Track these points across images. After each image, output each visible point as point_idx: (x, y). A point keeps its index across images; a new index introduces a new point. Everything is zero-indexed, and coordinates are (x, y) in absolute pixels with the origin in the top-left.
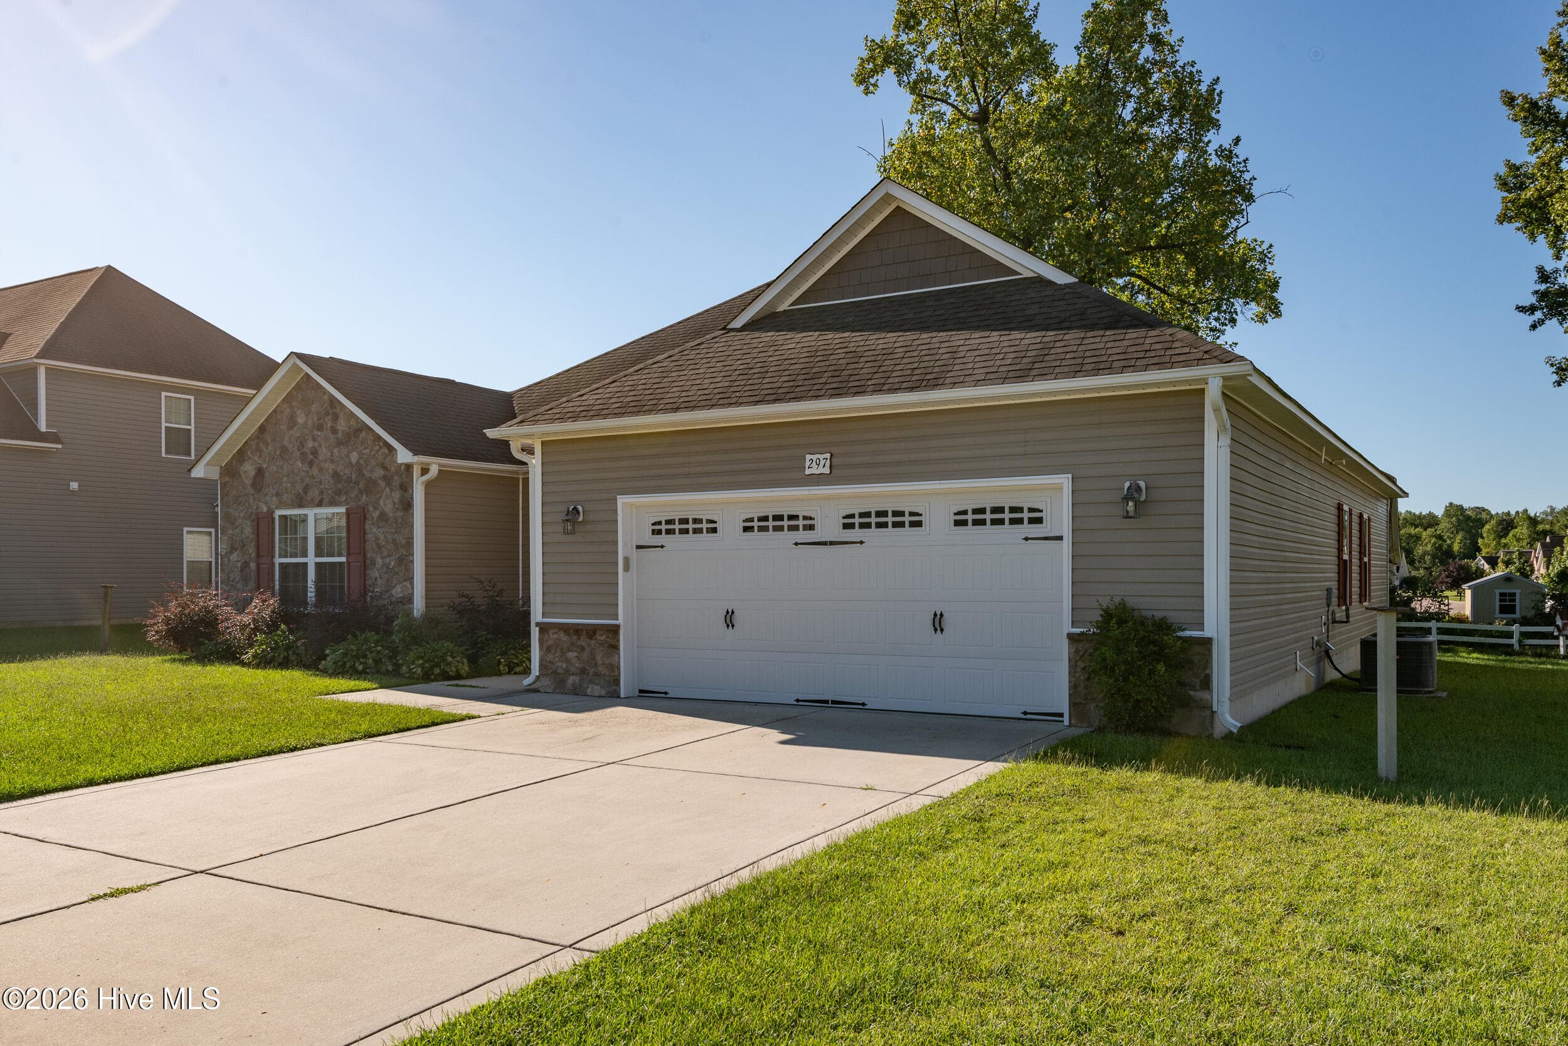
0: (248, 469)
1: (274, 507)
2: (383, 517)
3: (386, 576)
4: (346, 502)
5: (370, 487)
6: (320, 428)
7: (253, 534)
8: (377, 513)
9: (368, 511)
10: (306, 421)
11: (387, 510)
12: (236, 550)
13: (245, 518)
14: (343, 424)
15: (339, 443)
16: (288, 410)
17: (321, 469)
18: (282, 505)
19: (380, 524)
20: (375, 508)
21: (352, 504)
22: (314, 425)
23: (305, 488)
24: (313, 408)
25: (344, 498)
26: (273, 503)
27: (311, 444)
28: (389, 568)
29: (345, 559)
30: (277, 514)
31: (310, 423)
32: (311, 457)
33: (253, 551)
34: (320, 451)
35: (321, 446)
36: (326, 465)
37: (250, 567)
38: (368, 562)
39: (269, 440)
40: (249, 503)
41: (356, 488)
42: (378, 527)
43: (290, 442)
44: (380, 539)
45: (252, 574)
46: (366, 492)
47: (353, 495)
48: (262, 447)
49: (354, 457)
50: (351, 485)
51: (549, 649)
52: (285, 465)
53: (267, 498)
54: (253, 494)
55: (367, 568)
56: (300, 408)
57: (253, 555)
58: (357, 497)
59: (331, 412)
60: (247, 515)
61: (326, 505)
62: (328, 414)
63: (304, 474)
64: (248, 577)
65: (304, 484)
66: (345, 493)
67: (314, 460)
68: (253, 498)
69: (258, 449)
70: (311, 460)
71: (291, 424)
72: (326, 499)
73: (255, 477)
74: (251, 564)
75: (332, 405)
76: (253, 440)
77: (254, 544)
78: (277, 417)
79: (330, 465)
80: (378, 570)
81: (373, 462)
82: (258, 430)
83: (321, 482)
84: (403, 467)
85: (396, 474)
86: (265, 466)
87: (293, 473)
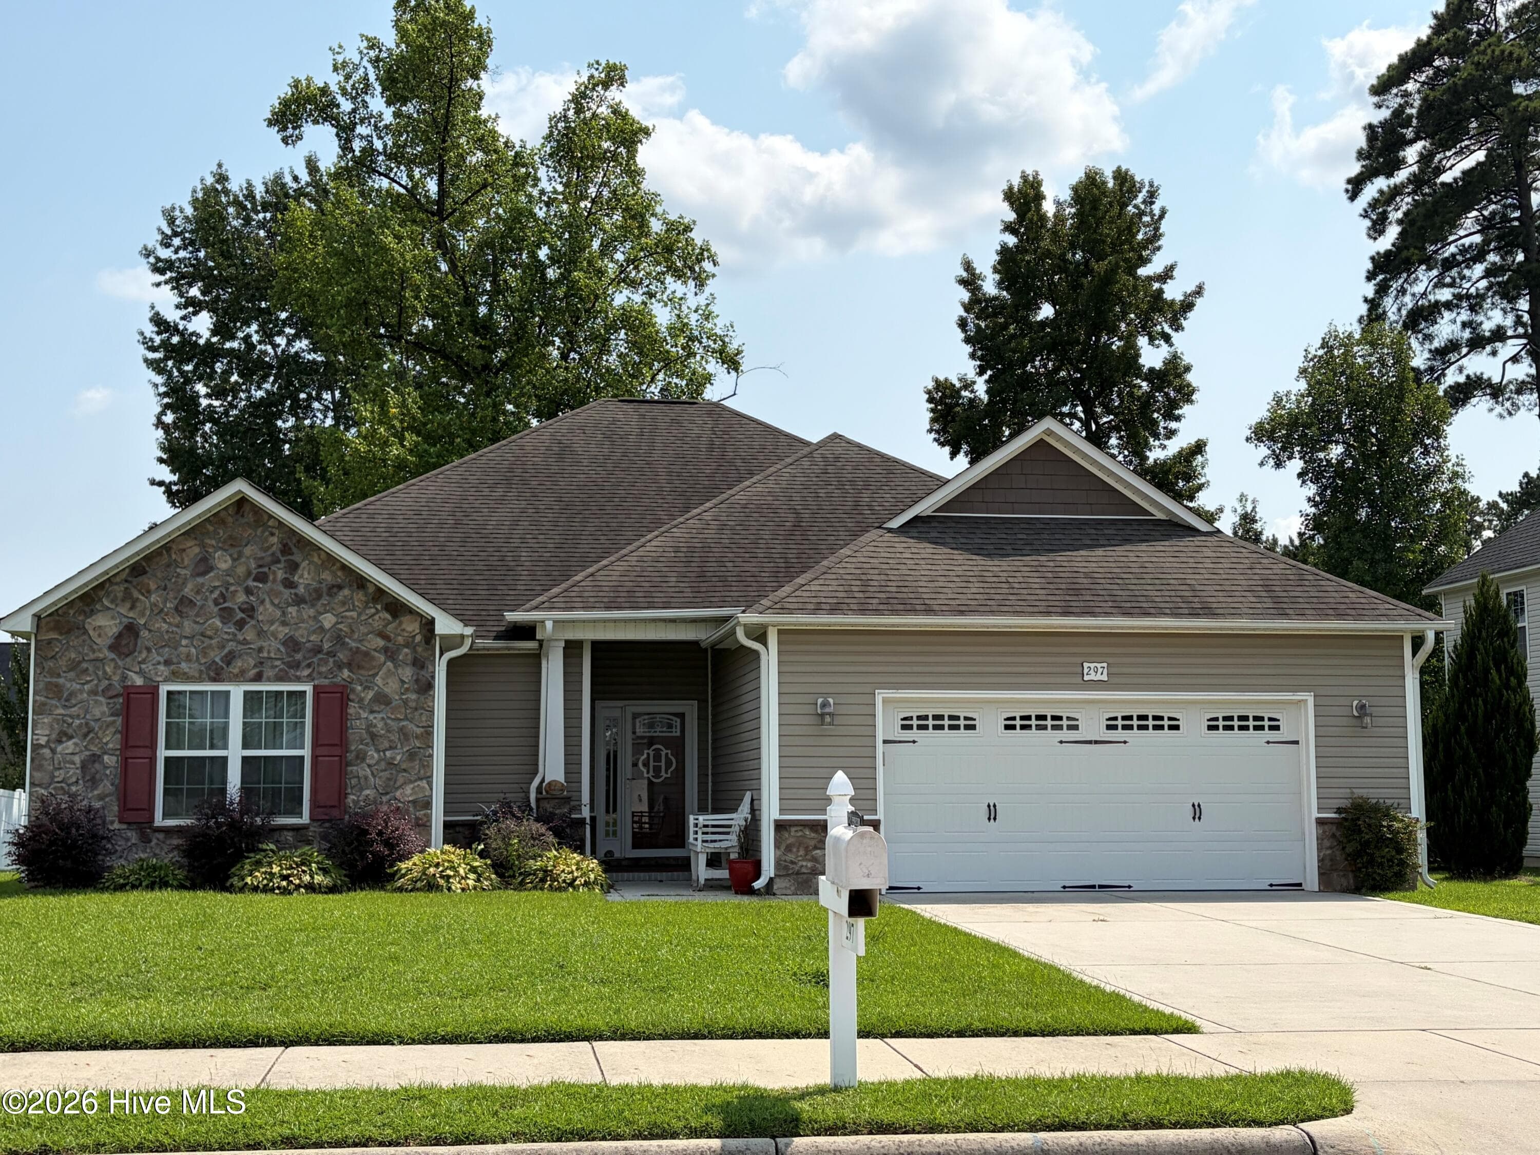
0: (105, 624)
1: (160, 679)
2: (382, 699)
3: (386, 774)
4: (310, 678)
5: (359, 660)
6: (261, 578)
7: (112, 714)
8: (369, 695)
9: (353, 690)
10: (233, 567)
11: (387, 690)
12: (70, 737)
13: (94, 692)
14: (306, 575)
15: (299, 601)
16: (197, 550)
17: (261, 633)
18: (176, 676)
19: (376, 708)
20: (367, 688)
21: (326, 682)
22: (249, 573)
23: (226, 656)
24: (248, 551)
25: (306, 672)
26: (156, 674)
27: (241, 598)
28: (390, 764)
29: (306, 752)
30: (164, 689)
31: (241, 570)
32: (241, 615)
33: (111, 739)
34: (261, 609)
35: (263, 602)
36: (272, 628)
37: (102, 762)
38: (350, 756)
39: (153, 586)
40: (105, 672)
41: (331, 660)
42: (372, 712)
43: (198, 592)
44: (375, 726)
45: (108, 772)
46: (349, 666)
47: (324, 669)
48: (136, 594)
49: (328, 620)
50: (321, 656)
51: (789, 849)
52: (186, 623)
53: (143, 666)
54: (113, 660)
55: (348, 764)
56: (221, 548)
57: (110, 746)
58: (331, 671)
59: (283, 559)
60: (100, 689)
61: (269, 680)
62: (278, 561)
63: (226, 637)
64: (98, 776)
65: (226, 651)
66: (309, 666)
67: (248, 620)
68: (112, 665)
69: (127, 596)
70: (242, 619)
71: (202, 569)
72: (270, 673)
73: (120, 636)
74: (106, 758)
75: (286, 550)
76: (117, 584)
77: (113, 730)
78: (170, 556)
79: (281, 629)
80: (369, 766)
81: (363, 629)
82: (127, 571)
83: (260, 650)
84: (418, 638)
85: (406, 646)
86: (142, 622)
87: (203, 635)
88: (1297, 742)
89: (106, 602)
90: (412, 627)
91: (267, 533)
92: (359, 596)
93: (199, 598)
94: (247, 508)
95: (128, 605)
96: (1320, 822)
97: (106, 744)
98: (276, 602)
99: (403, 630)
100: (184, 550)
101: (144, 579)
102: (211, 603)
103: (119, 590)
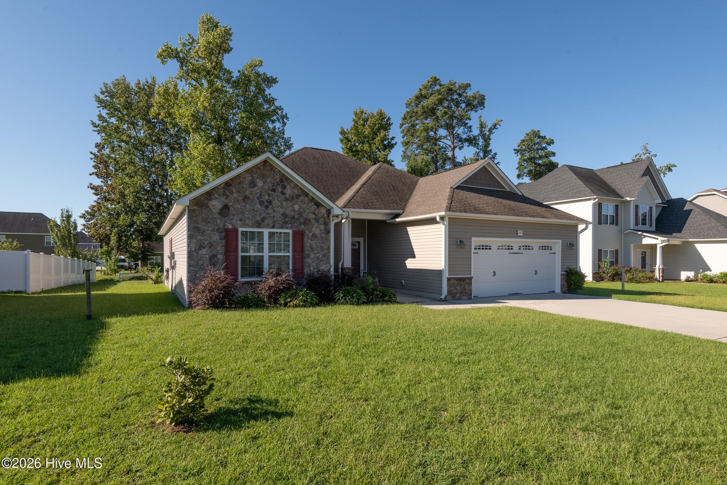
0: (216, 204)
1: (238, 226)
2: (314, 236)
3: (316, 262)
4: (291, 228)
5: (307, 222)
6: (273, 190)
7: (221, 239)
8: (310, 234)
9: (305, 233)
10: (263, 186)
11: (316, 233)
12: (204, 248)
13: (213, 230)
14: (289, 191)
15: (287, 200)
16: (250, 178)
17: (274, 211)
18: (244, 225)
19: (313, 239)
20: (310, 232)
21: (296, 229)
22: (269, 188)
23: (262, 219)
24: (268, 180)
25: (290, 226)
26: (237, 224)
27: (267, 197)
28: (318, 258)
29: (290, 254)
30: (241, 229)
31: (266, 187)
32: (266, 204)
33: (220, 249)
34: (274, 202)
35: (274, 199)
36: (278, 209)
37: (217, 257)
38: (305, 256)
39: (234, 191)
40: (217, 223)
41: (298, 221)
42: (312, 240)
43: (251, 194)
44: (313, 245)
45: (220, 261)
46: (304, 224)
47: (295, 225)
48: (228, 193)
49: (297, 207)
50: (294, 220)
51: (451, 286)
52: (247, 206)
53: (232, 221)
54: (220, 218)
55: (305, 258)
56: (259, 178)
57: (220, 251)
58: (298, 226)
59: (281, 184)
60: (216, 229)
61: (277, 228)
62: (279, 185)
63: (262, 211)
64: (216, 263)
65: (262, 216)
66: (290, 223)
67: (269, 205)
68: (220, 220)
69: (224, 194)
70: (267, 205)
71: (252, 185)
72: (277, 225)
73: (222, 209)
74: (219, 256)
75: (281, 181)
76: (220, 189)
77: (221, 245)
78: (240, 180)
79: (281, 209)
80: (311, 259)
81: (308, 211)
82: (224, 184)
83: (274, 217)
84: (325, 215)
85: (322, 217)
86: (231, 204)
87: (254, 210)
88: (555, 253)
89: (216, 196)
90: (323, 211)
91: (275, 174)
92: (306, 199)
93: (252, 196)
94: (268, 164)
95: (225, 197)
96: (562, 275)
97: (218, 250)
98: (279, 199)
99: (321, 212)
100: (245, 178)
101: (231, 188)
102: (256, 199)
103: (221, 191)
